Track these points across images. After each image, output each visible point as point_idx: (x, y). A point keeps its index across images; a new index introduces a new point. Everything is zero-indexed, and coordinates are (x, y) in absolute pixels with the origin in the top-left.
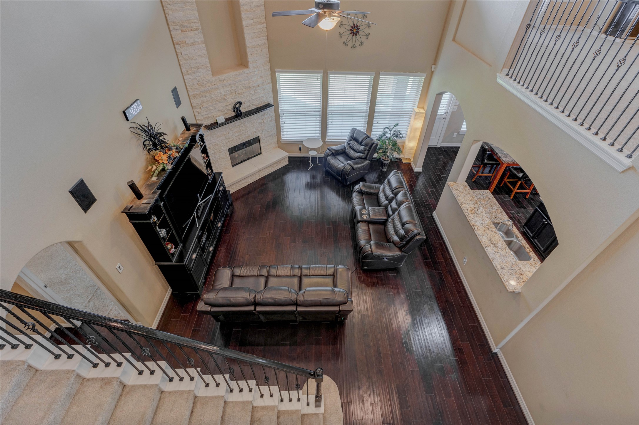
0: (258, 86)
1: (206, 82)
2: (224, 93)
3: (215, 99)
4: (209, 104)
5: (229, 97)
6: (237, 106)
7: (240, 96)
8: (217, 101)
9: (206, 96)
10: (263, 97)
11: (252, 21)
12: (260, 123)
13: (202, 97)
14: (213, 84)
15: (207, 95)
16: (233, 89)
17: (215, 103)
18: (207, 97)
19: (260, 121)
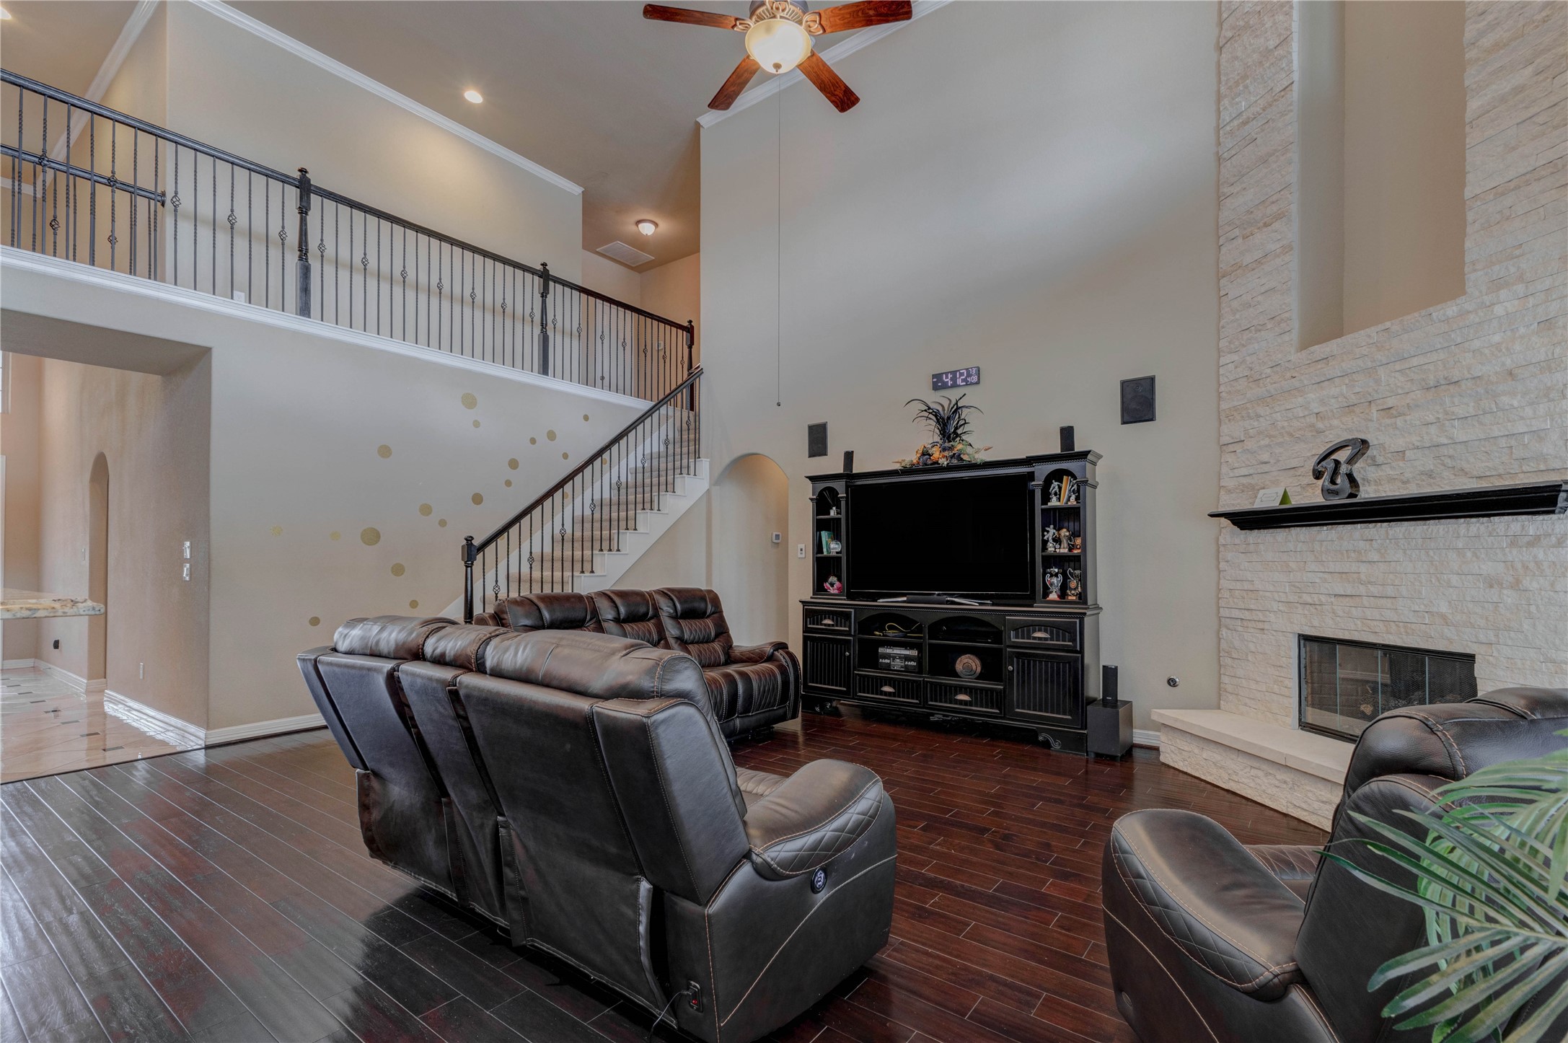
0: (1511, 373)
1: (1269, 371)
2: (1315, 407)
3: (1283, 427)
4: (1262, 443)
5: (1335, 422)
6: (1342, 456)
7: (1388, 421)
8: (1291, 435)
9: (1258, 416)
10: (1539, 435)
11: (1530, 69)
12: (1491, 582)
13: (1250, 417)
14: (1288, 375)
15: (1261, 411)
16: (1357, 390)
17: (1281, 440)
18: (1261, 419)
19: (1488, 568)
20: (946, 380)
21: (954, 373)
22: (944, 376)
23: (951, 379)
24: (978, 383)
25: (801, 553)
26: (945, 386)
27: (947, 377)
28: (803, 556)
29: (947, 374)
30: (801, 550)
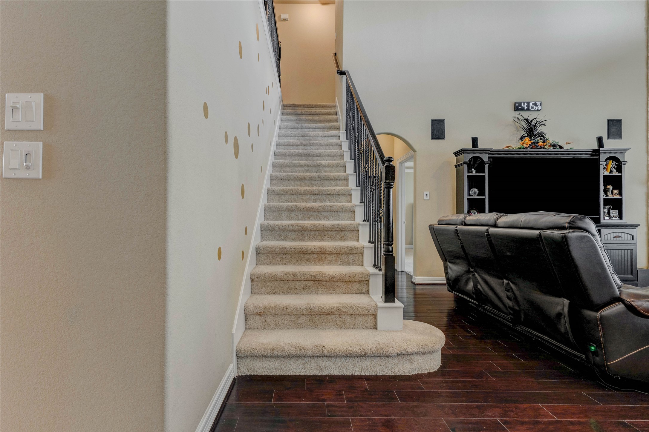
20: (524, 106)
21: (528, 103)
22: (523, 103)
23: (527, 106)
24: (541, 110)
25: (427, 197)
26: (523, 109)
27: (524, 105)
28: (428, 198)
29: (524, 103)
30: (427, 195)
